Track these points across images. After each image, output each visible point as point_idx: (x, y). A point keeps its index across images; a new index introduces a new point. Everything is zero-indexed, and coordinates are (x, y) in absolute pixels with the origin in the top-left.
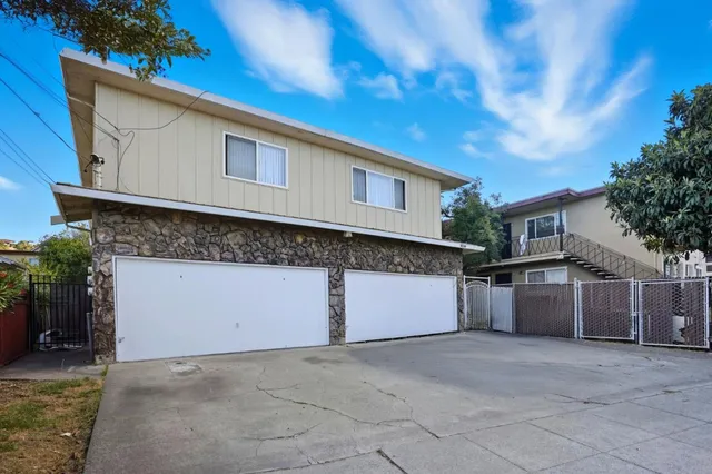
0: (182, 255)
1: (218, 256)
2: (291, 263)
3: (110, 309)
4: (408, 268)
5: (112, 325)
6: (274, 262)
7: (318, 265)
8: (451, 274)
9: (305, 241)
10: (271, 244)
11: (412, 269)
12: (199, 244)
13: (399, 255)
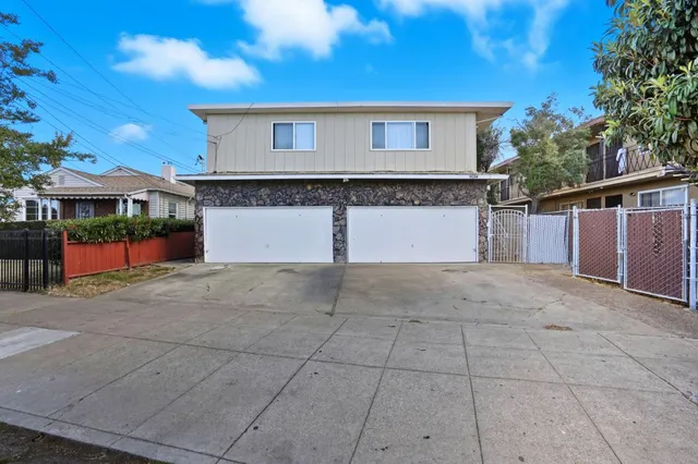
0: (236, 204)
1: (255, 203)
2: (303, 204)
3: (202, 235)
4: (413, 202)
5: (202, 243)
6: (290, 205)
7: (323, 204)
8: (469, 204)
9: (313, 188)
10: (289, 193)
11: (416, 202)
12: (244, 197)
13: (402, 191)
